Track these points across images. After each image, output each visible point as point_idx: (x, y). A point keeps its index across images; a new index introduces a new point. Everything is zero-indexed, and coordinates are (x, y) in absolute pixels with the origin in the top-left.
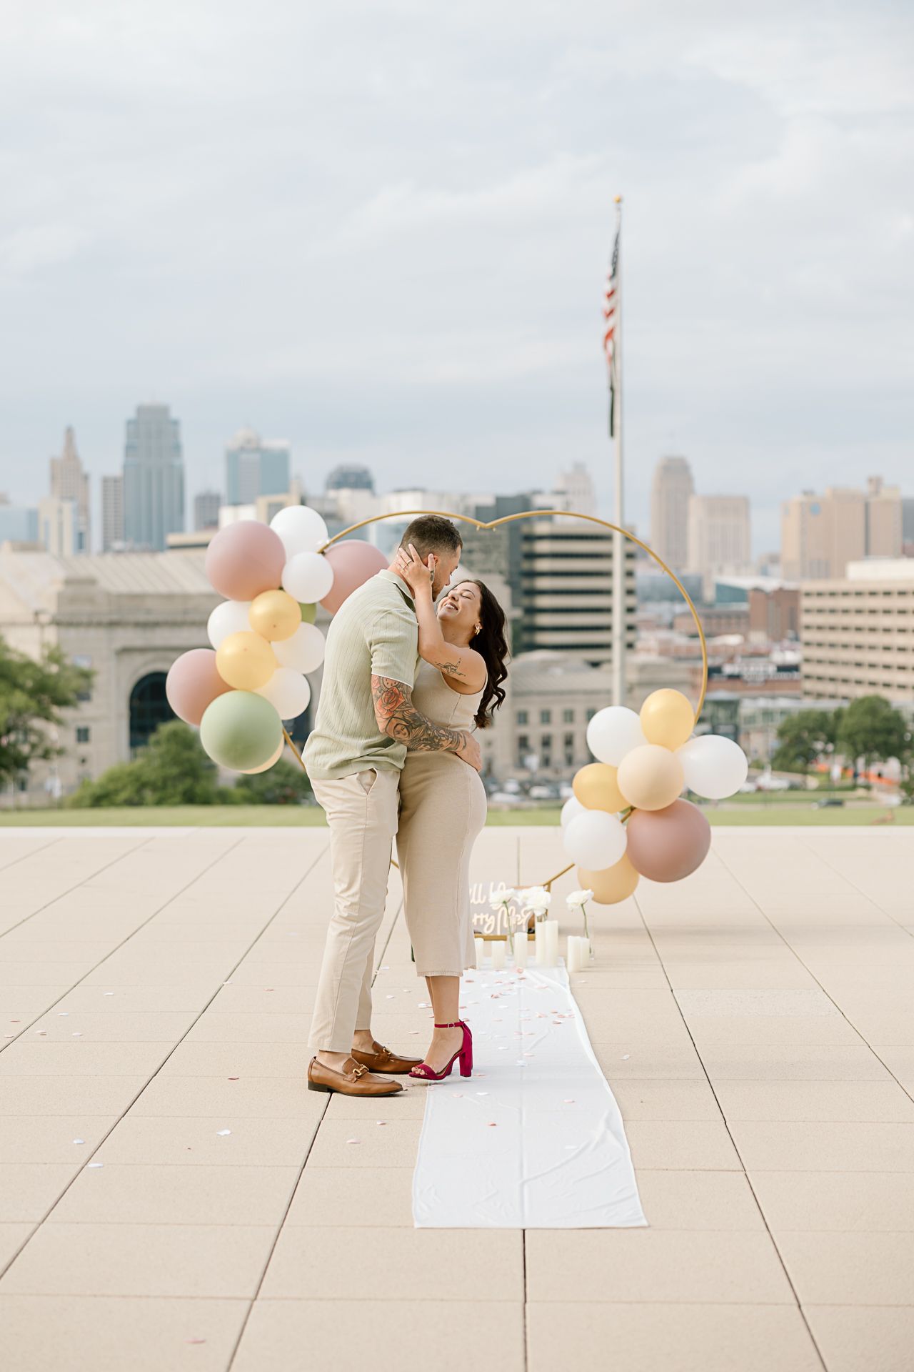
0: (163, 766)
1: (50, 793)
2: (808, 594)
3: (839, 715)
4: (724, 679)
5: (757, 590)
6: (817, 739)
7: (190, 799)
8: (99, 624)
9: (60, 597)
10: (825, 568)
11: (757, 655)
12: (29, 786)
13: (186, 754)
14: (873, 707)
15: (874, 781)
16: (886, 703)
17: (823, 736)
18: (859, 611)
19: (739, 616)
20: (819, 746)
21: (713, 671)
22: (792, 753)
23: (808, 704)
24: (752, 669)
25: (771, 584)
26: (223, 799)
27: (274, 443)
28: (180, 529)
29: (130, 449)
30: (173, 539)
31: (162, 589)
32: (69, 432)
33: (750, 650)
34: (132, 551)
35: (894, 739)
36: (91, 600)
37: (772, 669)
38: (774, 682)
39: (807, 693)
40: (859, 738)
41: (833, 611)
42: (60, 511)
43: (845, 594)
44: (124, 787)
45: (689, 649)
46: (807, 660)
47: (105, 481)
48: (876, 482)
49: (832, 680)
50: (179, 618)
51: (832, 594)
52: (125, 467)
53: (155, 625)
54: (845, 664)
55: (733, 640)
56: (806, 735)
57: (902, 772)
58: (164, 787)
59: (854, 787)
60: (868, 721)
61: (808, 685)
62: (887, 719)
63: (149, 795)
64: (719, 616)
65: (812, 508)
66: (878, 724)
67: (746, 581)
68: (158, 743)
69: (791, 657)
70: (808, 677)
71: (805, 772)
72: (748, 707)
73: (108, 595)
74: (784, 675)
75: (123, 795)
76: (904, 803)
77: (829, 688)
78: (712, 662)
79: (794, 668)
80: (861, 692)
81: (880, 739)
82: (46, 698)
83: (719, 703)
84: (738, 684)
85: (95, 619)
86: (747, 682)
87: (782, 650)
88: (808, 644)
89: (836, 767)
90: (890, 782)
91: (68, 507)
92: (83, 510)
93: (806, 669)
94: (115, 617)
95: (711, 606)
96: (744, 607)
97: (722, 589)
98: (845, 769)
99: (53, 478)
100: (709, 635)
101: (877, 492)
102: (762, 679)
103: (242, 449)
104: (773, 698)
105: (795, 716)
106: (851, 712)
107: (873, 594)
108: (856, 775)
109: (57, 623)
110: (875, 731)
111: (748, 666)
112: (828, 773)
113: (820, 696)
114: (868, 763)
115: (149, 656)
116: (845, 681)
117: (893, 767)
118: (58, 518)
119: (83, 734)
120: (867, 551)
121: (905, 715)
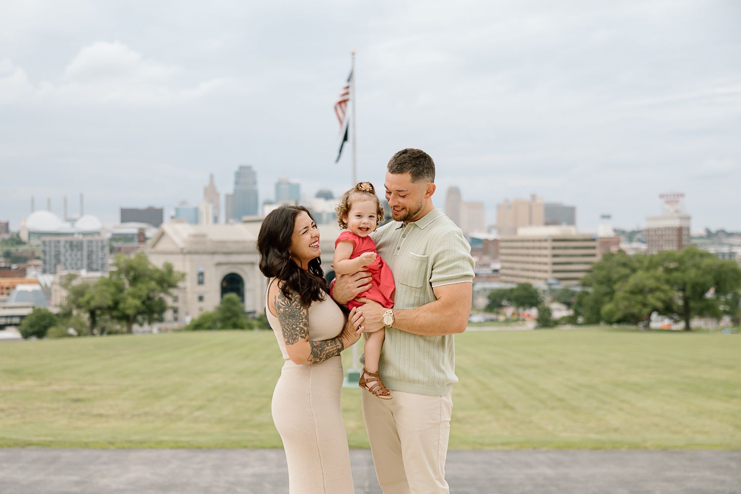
0: (224, 313)
1: (185, 322)
2: (503, 241)
3: (512, 290)
5: (486, 240)
6: (503, 300)
7: (236, 326)
8: (208, 253)
9: (192, 242)
10: (515, 231)
11: (485, 265)
14: (526, 287)
15: (526, 318)
16: (531, 286)
17: (506, 300)
18: (522, 248)
19: (479, 250)
20: (504, 303)
22: (493, 305)
23: (503, 286)
24: (482, 271)
25: (492, 236)
26: (251, 327)
27: (294, 181)
28: (255, 214)
29: (236, 183)
30: (246, 218)
32: (212, 177)
33: (482, 263)
35: (534, 301)
36: (204, 243)
37: (490, 271)
38: (490, 276)
39: (502, 281)
40: (521, 299)
41: (512, 248)
42: (208, 208)
43: (516, 241)
46: (502, 268)
47: (227, 196)
48: (534, 197)
49: (512, 275)
51: (511, 241)
52: (235, 190)
53: (231, 253)
54: (517, 269)
56: (498, 299)
58: (225, 321)
59: (518, 320)
60: (523, 293)
61: (504, 278)
62: (531, 293)
63: (219, 325)
65: (509, 207)
66: (527, 294)
67: (482, 236)
69: (497, 266)
70: (503, 274)
71: (498, 314)
72: (478, 287)
73: (212, 241)
74: (495, 274)
75: (207, 325)
76: (536, 328)
77: (510, 279)
79: (496, 271)
80: (523, 281)
81: (529, 300)
82: (165, 285)
85: (206, 251)
86: (480, 276)
87: (496, 263)
88: (502, 261)
89: (510, 311)
90: (532, 318)
92: (217, 207)
93: (502, 271)
94: (214, 250)
96: (481, 246)
97: (472, 239)
98: (513, 314)
99: (205, 194)
101: (534, 200)
102: (486, 275)
103: (281, 183)
104: (490, 282)
105: (496, 290)
106: (517, 289)
107: (528, 241)
108: (519, 315)
109: (190, 253)
110: (526, 297)
112: (506, 314)
113: (506, 282)
114: (525, 309)
115: (229, 266)
116: (517, 276)
117: (534, 312)
118: (207, 211)
119: (201, 299)
120: (531, 223)
121: (540, 291)
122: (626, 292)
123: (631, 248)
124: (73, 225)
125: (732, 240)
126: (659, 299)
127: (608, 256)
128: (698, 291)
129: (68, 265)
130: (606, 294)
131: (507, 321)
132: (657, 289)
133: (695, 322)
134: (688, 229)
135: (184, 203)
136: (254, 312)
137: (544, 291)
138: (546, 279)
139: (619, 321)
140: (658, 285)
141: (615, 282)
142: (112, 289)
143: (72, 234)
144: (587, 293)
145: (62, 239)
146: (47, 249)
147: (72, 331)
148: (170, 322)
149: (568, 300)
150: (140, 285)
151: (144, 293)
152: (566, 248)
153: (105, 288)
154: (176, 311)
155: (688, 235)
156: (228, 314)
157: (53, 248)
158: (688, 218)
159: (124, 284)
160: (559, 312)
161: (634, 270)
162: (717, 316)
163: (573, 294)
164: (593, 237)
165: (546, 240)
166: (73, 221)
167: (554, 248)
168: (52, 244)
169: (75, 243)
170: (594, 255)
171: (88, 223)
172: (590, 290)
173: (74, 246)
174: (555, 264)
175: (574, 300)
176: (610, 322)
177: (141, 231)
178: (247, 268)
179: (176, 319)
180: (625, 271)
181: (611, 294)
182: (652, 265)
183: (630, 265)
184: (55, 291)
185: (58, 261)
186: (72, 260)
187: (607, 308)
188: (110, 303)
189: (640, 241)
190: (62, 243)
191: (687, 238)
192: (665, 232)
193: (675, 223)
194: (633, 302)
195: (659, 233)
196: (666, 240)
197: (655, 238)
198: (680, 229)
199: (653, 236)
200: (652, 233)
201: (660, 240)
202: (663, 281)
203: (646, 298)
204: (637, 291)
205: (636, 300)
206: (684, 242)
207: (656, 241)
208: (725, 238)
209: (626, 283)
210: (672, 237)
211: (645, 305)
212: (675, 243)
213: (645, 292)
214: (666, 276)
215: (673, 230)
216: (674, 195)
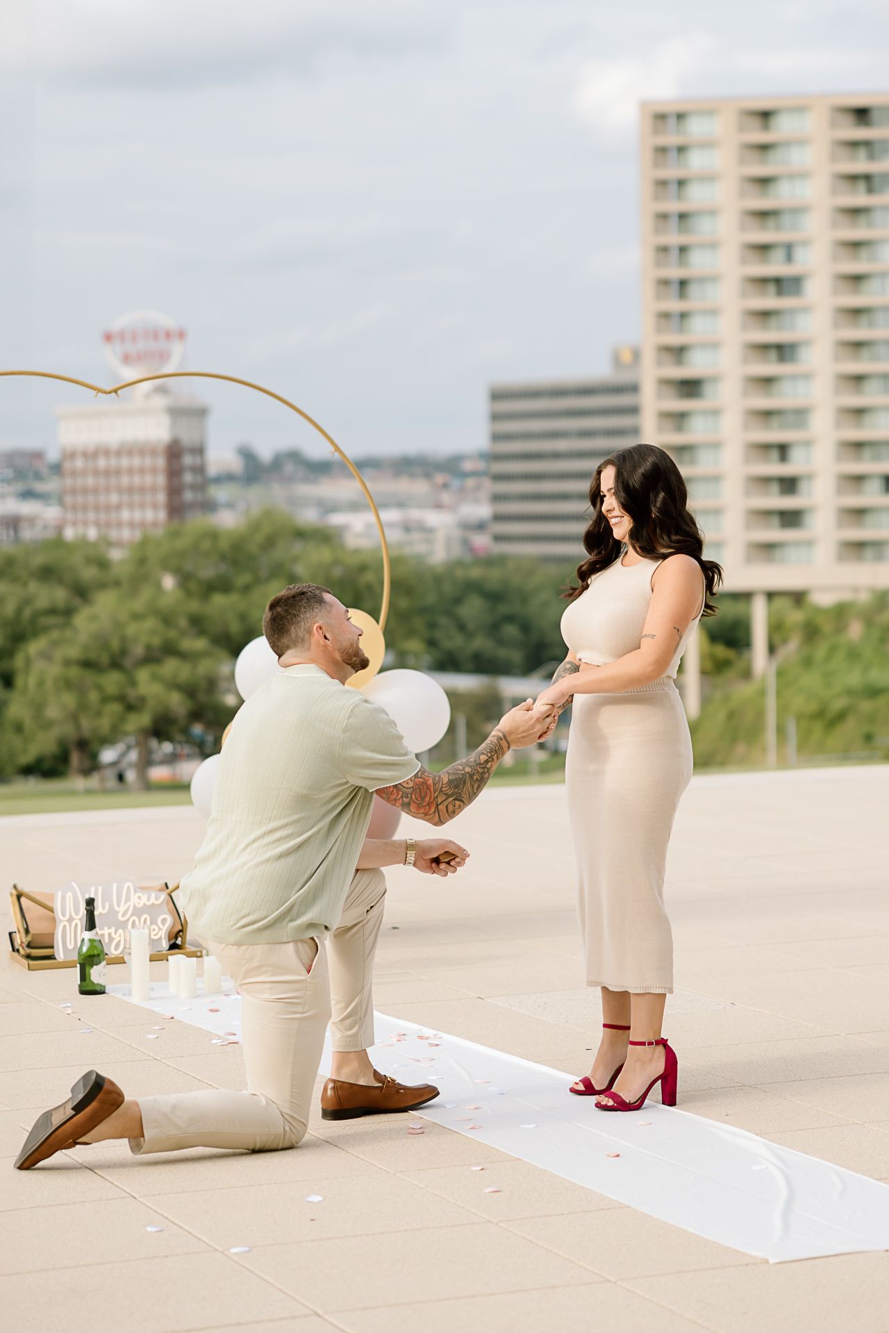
122: (67, 663)
125: (327, 488)
134: (199, 451)
140: (172, 634)
155: (200, 470)
158: (200, 413)
161: (82, 592)
180: (59, 595)
189: (29, 492)
191: (199, 479)
192: (125, 462)
193: (158, 430)
194: (93, 696)
195: (102, 463)
196: (130, 490)
197: (90, 481)
198: (174, 452)
199: (84, 473)
200: (79, 463)
201: (107, 490)
202: (183, 622)
203: (133, 683)
204: (105, 659)
205: (100, 688)
206: (188, 496)
207: (96, 491)
208: (306, 480)
209: (68, 633)
210: (148, 480)
211: (131, 707)
212: (161, 497)
213: (128, 662)
214: (195, 606)
215: (154, 452)
216: (155, 334)
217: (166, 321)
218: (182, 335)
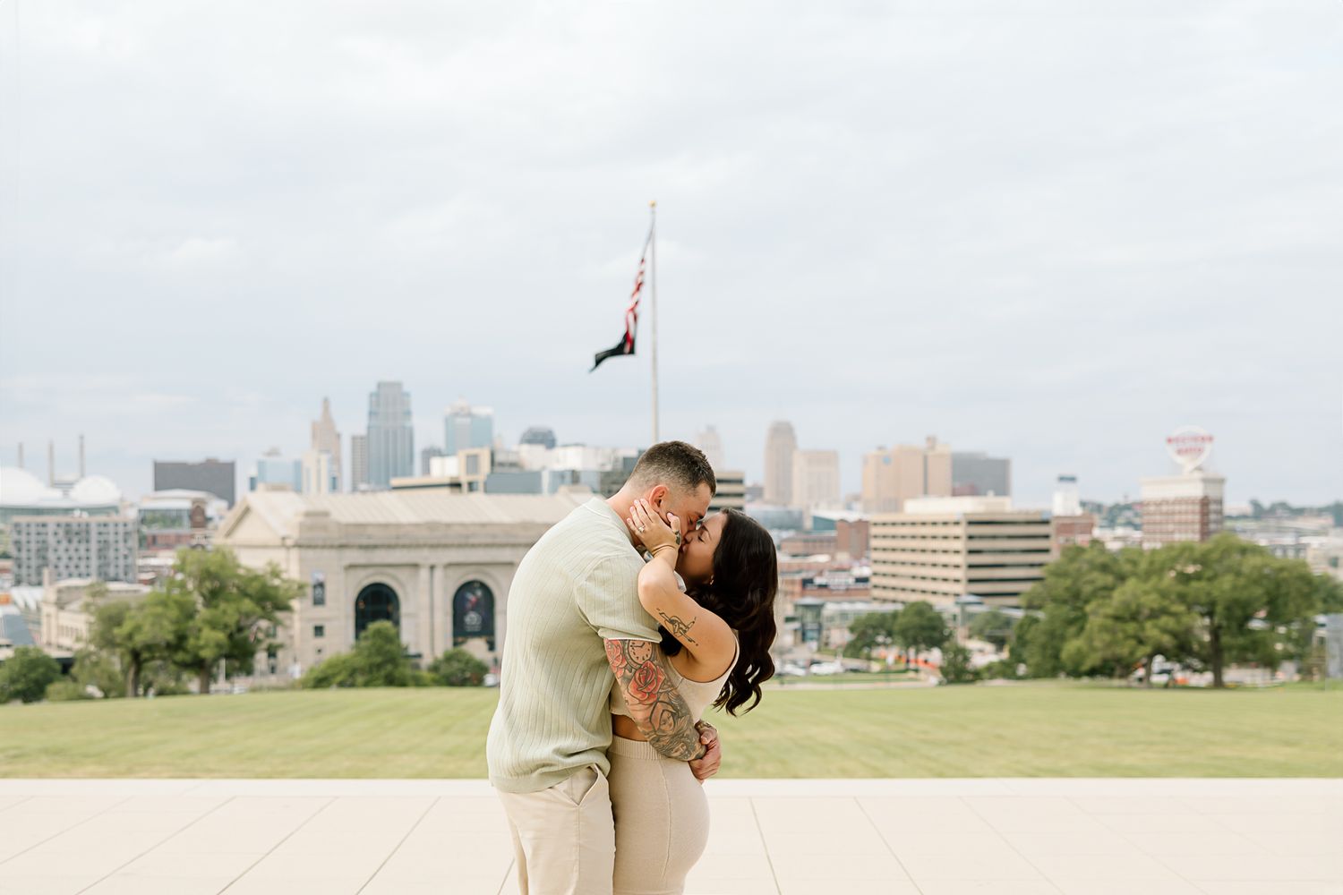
0: (369, 656)
1: (292, 674)
2: (875, 524)
3: (895, 615)
4: (815, 588)
5: (842, 521)
6: (878, 634)
7: (392, 681)
8: (332, 547)
9: (301, 525)
10: (896, 506)
11: (841, 570)
12: (278, 670)
13: (388, 647)
14: (922, 610)
15: (921, 666)
16: (930, 607)
17: (884, 632)
18: (913, 537)
19: (830, 540)
20: (880, 639)
21: (806, 582)
22: (859, 644)
23: (877, 607)
24: (836, 580)
25: (852, 517)
26: (419, 683)
27: (482, 411)
28: (410, 473)
29: (371, 414)
31: (381, 519)
32: (326, 402)
33: (836, 565)
34: (374, 491)
35: (936, 635)
36: (325, 528)
37: (851, 581)
38: (852, 590)
39: (875, 599)
40: (911, 633)
41: (894, 537)
42: (319, 461)
43: (903, 524)
44: (338, 673)
45: (790, 565)
46: (875, 574)
47: (354, 438)
48: (932, 441)
49: (894, 588)
50: (393, 542)
51: (894, 524)
52: (369, 428)
53: (375, 547)
54: (903, 576)
55: (822, 559)
56: (870, 631)
57: (944, 659)
58: (370, 671)
59: (906, 671)
60: (916, 620)
61: (876, 593)
62: (930, 619)
63: (360, 679)
64: (814, 541)
65: (885, 459)
66: (925, 623)
67: (835, 514)
68: (366, 638)
69: (865, 571)
70: (875, 587)
71: (869, 658)
72: (830, 608)
73: (339, 524)
74: (861, 585)
75: (339, 679)
76: (940, 684)
77: (891, 595)
78: (804, 575)
79: (864, 580)
80: (913, 598)
81: (926, 634)
82: (269, 605)
83: (807, 607)
84: (825, 592)
85: (329, 543)
86: (832, 590)
87: (861, 566)
88: (875, 562)
89: (891, 655)
90: (933, 666)
91: (324, 458)
92: (336, 460)
93: (875, 580)
94: (343, 541)
95: (808, 532)
96: (833, 534)
97: (817, 520)
98: (898, 657)
99: (314, 436)
100: (807, 555)
101: (932, 447)
102: (843, 588)
103: (456, 415)
104: (852, 602)
105: (864, 616)
106: (904, 614)
107: (924, 524)
108: (908, 661)
109: (298, 546)
110: (923, 628)
111: (834, 578)
112: (884, 659)
113: (885, 601)
114: (918, 652)
115: (371, 571)
116: (903, 590)
117: (935, 655)
118: (317, 466)
119: (319, 631)
120: (926, 491)
121: (945, 616)
122: (1107, 616)
123: (1113, 539)
124: (66, 494)
125: (1301, 523)
126: (1165, 631)
127: (1075, 553)
128: (1239, 614)
129: (62, 569)
130: (1071, 622)
131: (886, 671)
132: (1164, 611)
133: (1232, 674)
134: (1220, 502)
135: (273, 452)
136: (419, 656)
137: (955, 617)
138: (957, 595)
139: (1092, 673)
140: (1166, 603)
141: (1087, 602)
142: (174, 613)
143: (68, 511)
144: (1036, 621)
145: (51, 520)
146: (23, 538)
147: (92, 690)
148: (263, 674)
149: (999, 633)
150: (223, 606)
151: (231, 619)
152: (994, 537)
153: (159, 610)
154: (272, 653)
155: (1220, 512)
156: (378, 659)
157: (33, 537)
158: (1221, 481)
159: (194, 603)
160: (983, 655)
161: (1122, 578)
162: (1271, 663)
163: (1008, 622)
164: (1045, 517)
165: (957, 523)
166: (66, 486)
167: (971, 537)
168: (33, 530)
169: (75, 528)
170: (1046, 551)
171: (94, 491)
172: (1040, 615)
173: (74, 533)
174: (971, 566)
175: (1011, 634)
176: (1076, 673)
177: (196, 504)
178: (403, 575)
179: (273, 670)
180: (1109, 579)
181: (1079, 621)
182: (1156, 569)
183: (1114, 569)
184: (48, 616)
185: (44, 562)
186: (70, 558)
187: (1071, 647)
188: (170, 637)
189: (1129, 524)
190: (51, 528)
191: (1219, 517)
192: (1177, 508)
193: (1196, 491)
194: (1120, 635)
195: (1164, 508)
196: (1180, 523)
197: (1158, 518)
198: (1205, 502)
199: (1154, 514)
200: (1152, 508)
201: (1167, 523)
202: (1173, 597)
203: (1143, 629)
204: (1127, 615)
205: (1124, 631)
206: (1212, 527)
207: (1160, 523)
208: (1288, 518)
209: (1107, 601)
210: (1190, 517)
211: (1141, 642)
212: (1197, 527)
213: (1141, 618)
214: (1180, 588)
215: (1193, 503)
216: (1195, 439)
217: (1203, 432)
218: (1211, 439)
